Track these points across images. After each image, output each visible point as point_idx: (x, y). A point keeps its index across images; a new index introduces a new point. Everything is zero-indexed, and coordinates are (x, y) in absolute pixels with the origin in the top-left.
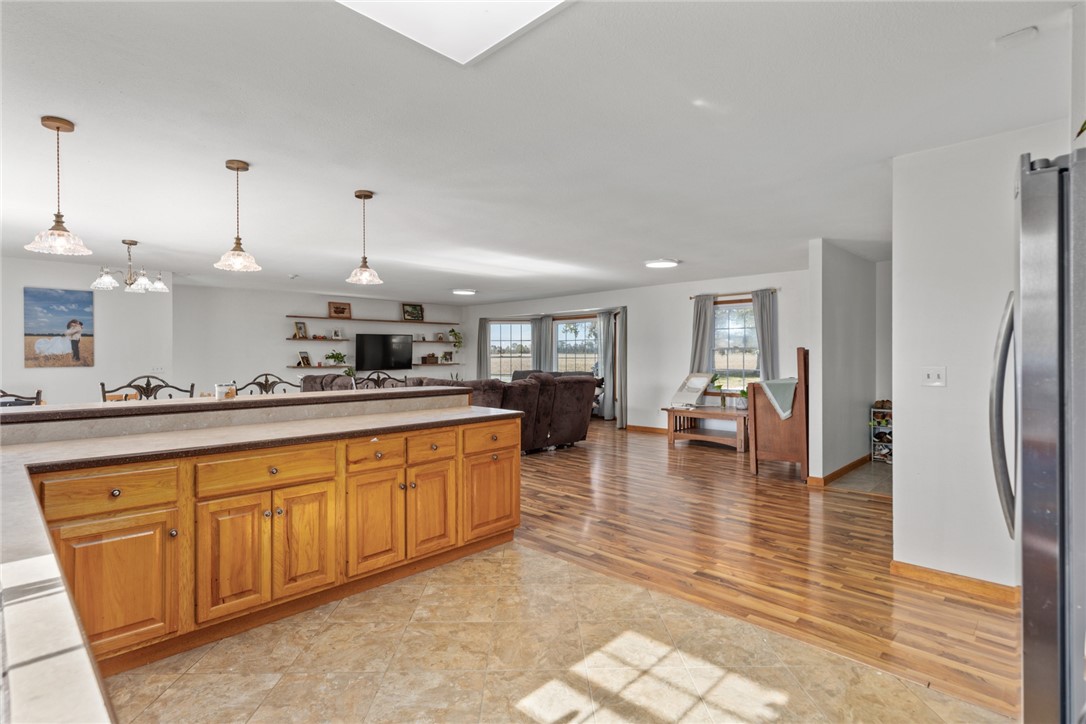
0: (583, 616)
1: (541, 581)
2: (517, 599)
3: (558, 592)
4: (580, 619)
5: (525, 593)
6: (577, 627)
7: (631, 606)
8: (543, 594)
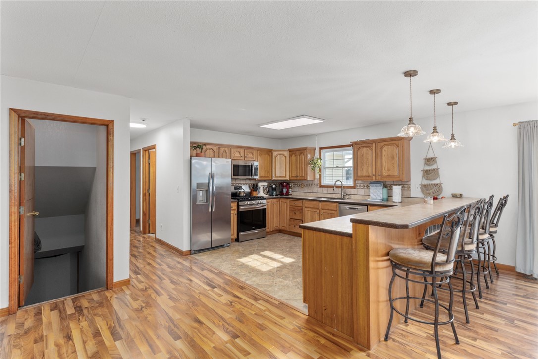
0: (273, 274)
1: (288, 286)
2: (297, 279)
3: (281, 282)
4: (275, 273)
5: (295, 282)
6: (277, 271)
7: (255, 276)
8: (287, 281)
